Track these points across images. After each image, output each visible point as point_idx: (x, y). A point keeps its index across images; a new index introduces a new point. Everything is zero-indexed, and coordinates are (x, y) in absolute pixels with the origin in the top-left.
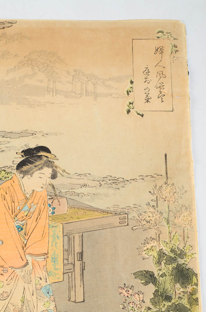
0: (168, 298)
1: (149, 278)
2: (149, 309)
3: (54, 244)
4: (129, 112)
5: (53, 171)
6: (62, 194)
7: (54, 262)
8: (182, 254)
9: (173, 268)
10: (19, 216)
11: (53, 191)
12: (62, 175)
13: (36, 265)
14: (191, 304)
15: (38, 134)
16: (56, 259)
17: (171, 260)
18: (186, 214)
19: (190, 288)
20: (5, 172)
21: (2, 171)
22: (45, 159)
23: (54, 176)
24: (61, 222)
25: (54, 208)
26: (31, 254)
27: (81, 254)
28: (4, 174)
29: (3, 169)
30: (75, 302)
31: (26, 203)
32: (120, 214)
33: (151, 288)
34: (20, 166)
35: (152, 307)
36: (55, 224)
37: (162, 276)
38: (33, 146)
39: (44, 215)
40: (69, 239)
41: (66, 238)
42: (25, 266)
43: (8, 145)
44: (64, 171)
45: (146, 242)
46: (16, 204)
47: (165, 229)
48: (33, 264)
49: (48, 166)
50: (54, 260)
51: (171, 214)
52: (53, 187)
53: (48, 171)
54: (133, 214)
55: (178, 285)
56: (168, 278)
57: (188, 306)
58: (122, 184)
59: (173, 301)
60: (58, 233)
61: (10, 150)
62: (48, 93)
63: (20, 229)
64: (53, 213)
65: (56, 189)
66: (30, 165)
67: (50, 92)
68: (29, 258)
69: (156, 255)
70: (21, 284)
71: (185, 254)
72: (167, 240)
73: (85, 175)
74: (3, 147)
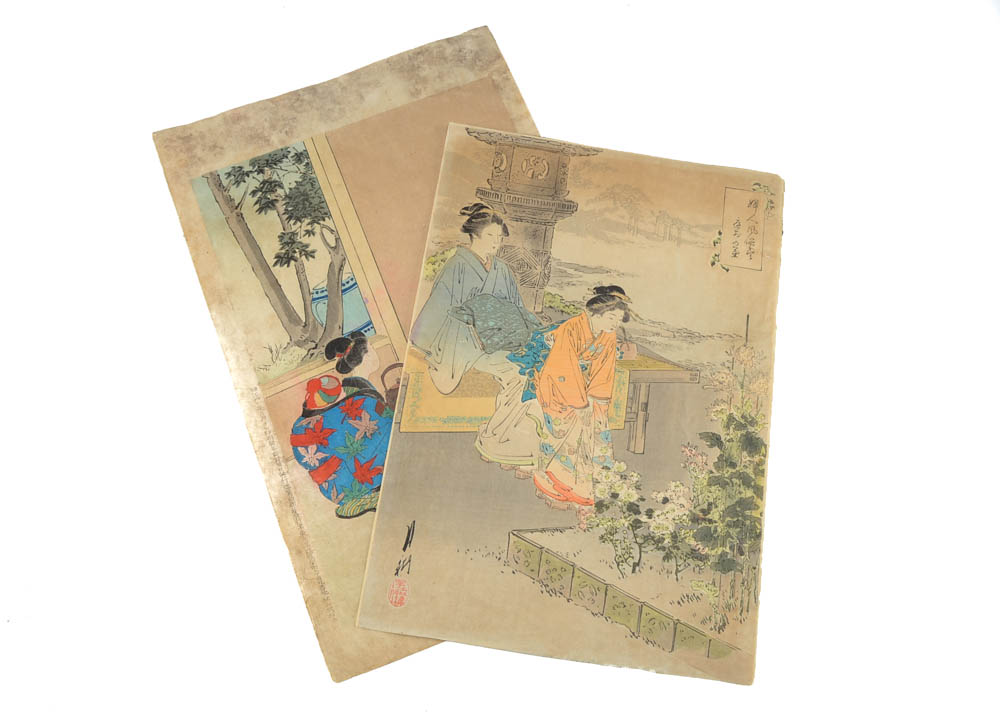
0: (733, 465)
1: (715, 440)
2: (712, 472)
3: (618, 389)
4: (713, 264)
5: (626, 313)
6: (633, 339)
7: (617, 408)
8: (753, 422)
9: (742, 435)
10: (584, 355)
11: (623, 335)
12: (635, 320)
13: (598, 409)
14: (756, 475)
15: (613, 273)
16: (619, 405)
17: (740, 426)
18: (762, 381)
19: (757, 458)
20: (574, 307)
21: (571, 305)
22: (618, 300)
23: (626, 319)
24: (628, 368)
25: (622, 353)
26: (593, 397)
27: (646, 404)
28: (572, 309)
29: (572, 303)
30: (634, 452)
31: (593, 342)
32: (691, 370)
33: (716, 452)
34: (591, 303)
35: (714, 471)
36: (621, 369)
37: (729, 441)
38: (606, 284)
39: (611, 358)
40: (635, 387)
41: (632, 385)
42: (585, 407)
43: (580, 279)
44: (637, 315)
45: (716, 403)
46: (583, 342)
47: (739, 393)
48: (594, 407)
49: (621, 308)
50: (617, 406)
51: (747, 379)
52: (624, 331)
53: (620, 313)
54: (706, 373)
55: (745, 453)
56: (735, 445)
57: (753, 476)
58: (697, 339)
59: (737, 469)
60: (624, 379)
61: (581, 285)
62: (628, 231)
63: (584, 368)
64: (621, 357)
65: (626, 333)
66: (601, 304)
67: (631, 231)
68: (591, 400)
69: (725, 419)
70: (579, 425)
71: (757, 422)
72: (739, 405)
73: (659, 323)
74: (574, 280)
